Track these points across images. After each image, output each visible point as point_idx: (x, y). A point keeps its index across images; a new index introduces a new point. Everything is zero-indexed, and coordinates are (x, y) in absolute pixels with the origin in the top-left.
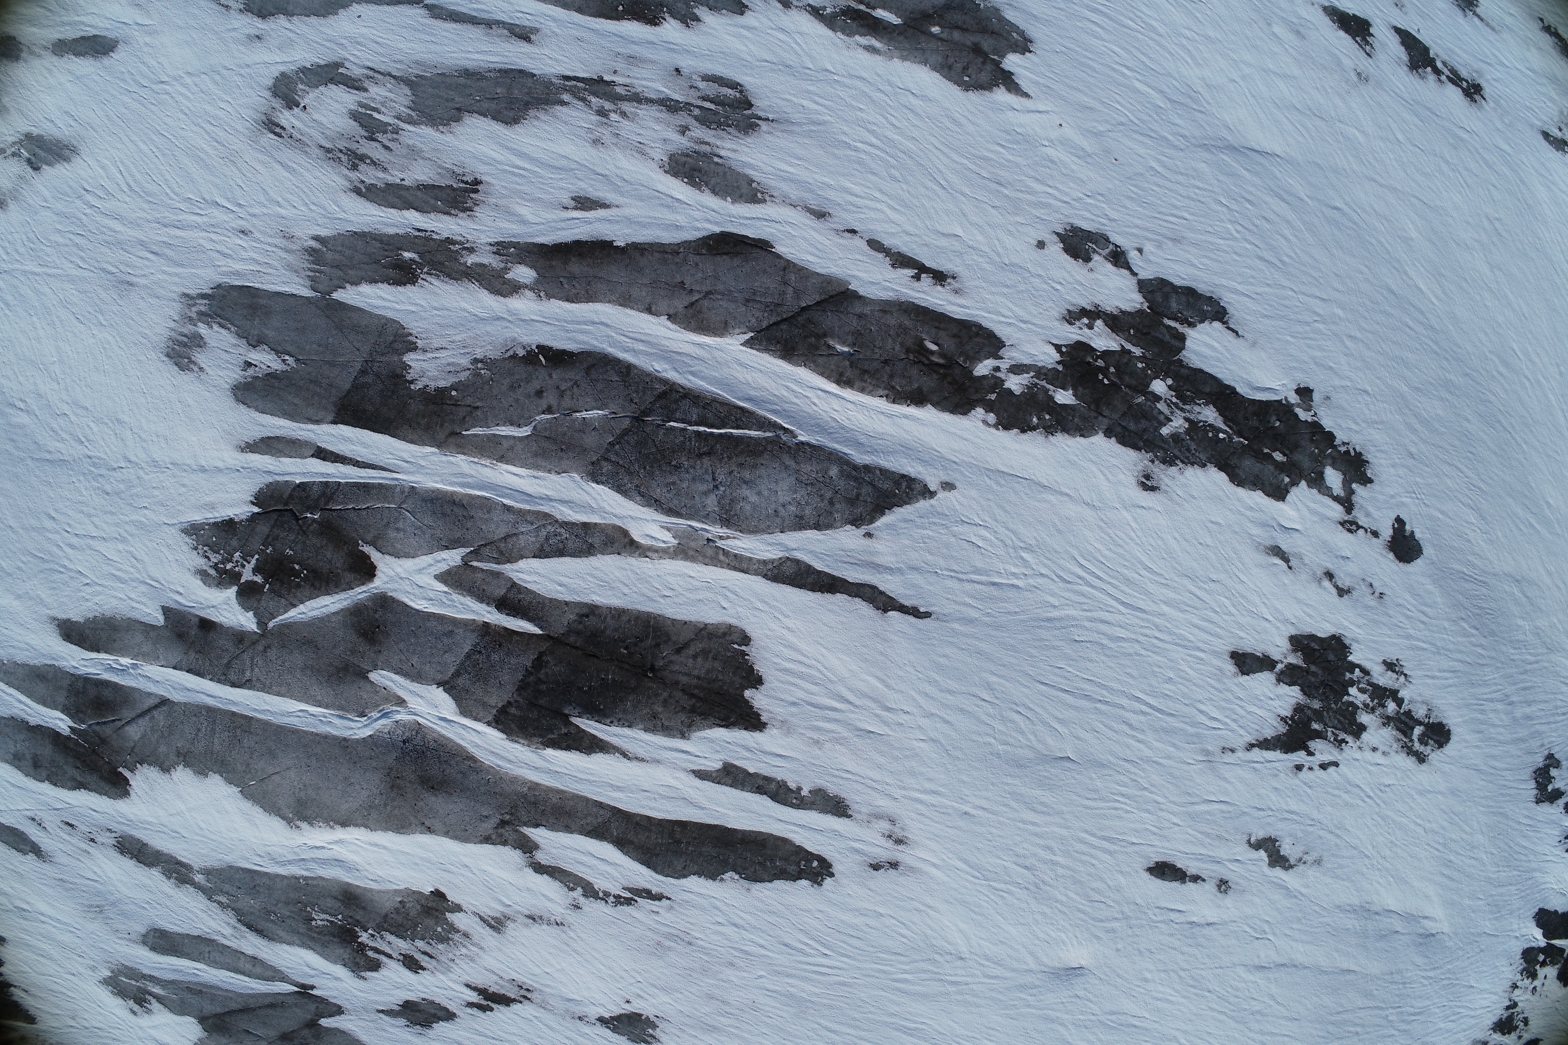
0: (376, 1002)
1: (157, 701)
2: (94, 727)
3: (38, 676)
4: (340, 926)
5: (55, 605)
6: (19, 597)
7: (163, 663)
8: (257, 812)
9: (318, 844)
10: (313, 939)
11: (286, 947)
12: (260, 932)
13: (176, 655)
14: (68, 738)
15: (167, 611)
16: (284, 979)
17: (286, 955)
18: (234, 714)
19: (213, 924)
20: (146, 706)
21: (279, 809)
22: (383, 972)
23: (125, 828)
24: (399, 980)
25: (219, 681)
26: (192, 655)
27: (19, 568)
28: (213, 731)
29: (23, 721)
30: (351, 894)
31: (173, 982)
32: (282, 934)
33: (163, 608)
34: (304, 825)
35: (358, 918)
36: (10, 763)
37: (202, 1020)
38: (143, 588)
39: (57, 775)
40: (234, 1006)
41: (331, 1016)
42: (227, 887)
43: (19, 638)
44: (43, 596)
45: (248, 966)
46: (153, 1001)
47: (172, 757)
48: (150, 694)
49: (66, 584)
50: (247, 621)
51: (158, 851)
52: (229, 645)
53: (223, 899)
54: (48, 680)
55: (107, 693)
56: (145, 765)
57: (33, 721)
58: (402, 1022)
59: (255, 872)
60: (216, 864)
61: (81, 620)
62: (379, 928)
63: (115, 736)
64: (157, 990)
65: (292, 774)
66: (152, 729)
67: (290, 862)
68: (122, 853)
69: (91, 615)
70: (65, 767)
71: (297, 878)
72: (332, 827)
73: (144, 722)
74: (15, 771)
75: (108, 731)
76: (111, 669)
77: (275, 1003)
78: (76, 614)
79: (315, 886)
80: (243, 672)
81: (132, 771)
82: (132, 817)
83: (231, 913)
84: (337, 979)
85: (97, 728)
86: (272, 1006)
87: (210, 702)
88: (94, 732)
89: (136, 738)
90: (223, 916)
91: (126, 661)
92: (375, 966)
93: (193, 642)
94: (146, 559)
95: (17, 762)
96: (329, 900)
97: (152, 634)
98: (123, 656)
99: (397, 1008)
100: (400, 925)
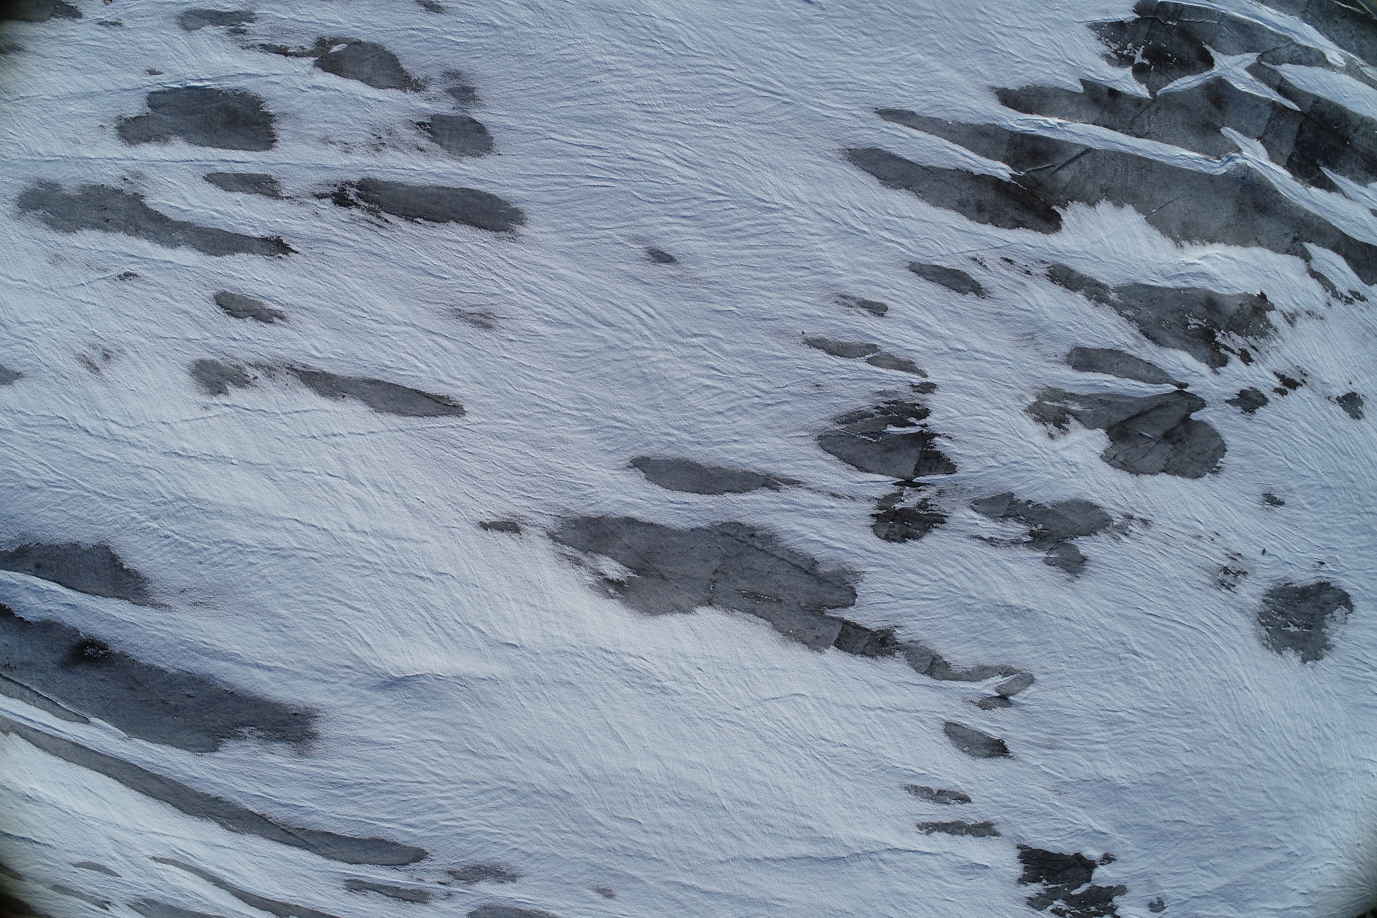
0: (1225, 394)
1: (1083, 149)
2: (1032, 173)
3: (981, 133)
4: (1205, 329)
5: (993, 77)
6: (960, 71)
7: (1086, 120)
8: (1156, 235)
9: (1191, 261)
10: (1187, 341)
11: (1171, 351)
12: (1154, 340)
13: (1095, 115)
14: (1009, 184)
15: (1083, 82)
16: (1169, 380)
17: (1170, 359)
18: (1139, 158)
19: (1122, 337)
20: (1074, 155)
21: (1171, 232)
22: (1230, 366)
23: (1056, 259)
24: (1238, 373)
25: (1127, 134)
26: (1106, 114)
27: (957, 49)
28: (1127, 170)
29: (967, 172)
30: (1212, 300)
31: (1089, 397)
32: (1169, 339)
33: (1081, 80)
34: (1186, 244)
35: (1215, 320)
36: (956, 210)
37: (1109, 430)
38: (1064, 66)
39: (999, 216)
40: (1134, 411)
41: (1198, 410)
42: (1134, 302)
43: (962, 103)
44: (981, 70)
45: (1145, 372)
46: (1071, 419)
47: (1097, 192)
48: (1076, 145)
49: (1000, 61)
50: (1142, 91)
51: (1082, 276)
52: (1131, 108)
53: (1130, 313)
54: (990, 137)
55: (1041, 145)
56: (1075, 202)
57: (977, 171)
58: (1239, 409)
59: (1152, 287)
60: (1126, 282)
61: (1017, 89)
62: (1228, 329)
63: (1050, 179)
64: (1076, 407)
65: (1181, 202)
66: (1080, 171)
67: (1175, 277)
68: (1053, 281)
69: (1024, 85)
70: (1006, 209)
71: (1179, 290)
72: (1204, 245)
73: (1074, 166)
74: (960, 216)
75: (1044, 175)
76: (1041, 127)
77: (1161, 404)
78: (1011, 84)
79: (1191, 295)
80: (1143, 127)
81: (1064, 207)
82: (1061, 249)
83: (1135, 324)
84: (1202, 376)
85: (1034, 174)
86: (1160, 407)
87: (1122, 148)
88: (1031, 177)
89: (1068, 180)
90: (1130, 329)
91: (1054, 121)
92: (1224, 362)
93: (1105, 106)
94: (1063, 45)
95: (962, 208)
96: (1199, 306)
97: (1075, 99)
98: (1052, 116)
99: (1236, 397)
100: (1240, 325)
